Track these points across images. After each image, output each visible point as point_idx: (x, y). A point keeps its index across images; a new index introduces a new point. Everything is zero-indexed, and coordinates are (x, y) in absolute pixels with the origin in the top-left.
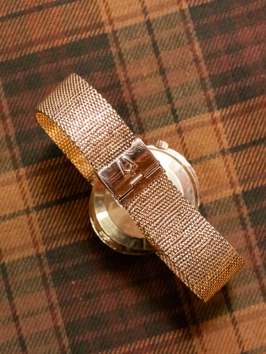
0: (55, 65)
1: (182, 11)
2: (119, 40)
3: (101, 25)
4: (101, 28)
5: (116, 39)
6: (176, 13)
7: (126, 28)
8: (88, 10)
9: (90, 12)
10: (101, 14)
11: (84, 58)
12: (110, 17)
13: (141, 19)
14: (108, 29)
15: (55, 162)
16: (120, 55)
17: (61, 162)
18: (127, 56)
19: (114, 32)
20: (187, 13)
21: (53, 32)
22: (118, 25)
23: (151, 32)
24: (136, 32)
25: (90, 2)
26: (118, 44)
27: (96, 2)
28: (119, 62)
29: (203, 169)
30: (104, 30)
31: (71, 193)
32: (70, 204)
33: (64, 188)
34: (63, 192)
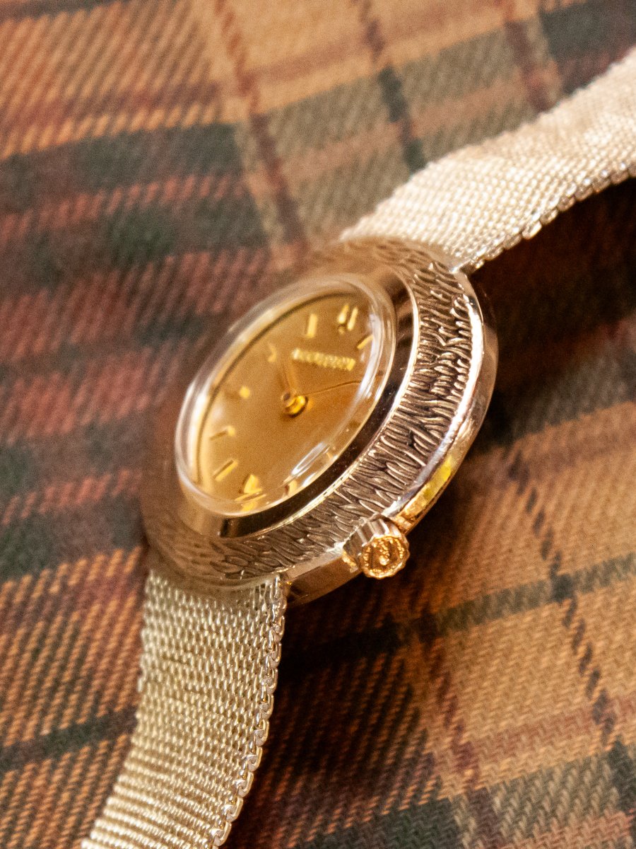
0: (26, 221)
1: (515, 30)
2: (280, 149)
3: (208, 93)
4: (206, 101)
5: (267, 145)
6: (492, 37)
7: (305, 105)
8: (156, 38)
9: (163, 43)
10: (206, 54)
11: (142, 195)
12: (241, 62)
13: (360, 67)
14: (235, 110)
15: (31, 589)
16: (286, 206)
17: (55, 589)
18: (311, 208)
19: (259, 123)
20: (533, 34)
21: (17, 100)
22: (273, 97)
23: (397, 110)
24: (344, 114)
25: (164, 6)
26: (273, 166)
27: (187, 9)
28: (280, 230)
29: (619, 610)
30: (218, 112)
31: (95, 709)
32: (92, 755)
33: (69, 692)
34: (63, 706)
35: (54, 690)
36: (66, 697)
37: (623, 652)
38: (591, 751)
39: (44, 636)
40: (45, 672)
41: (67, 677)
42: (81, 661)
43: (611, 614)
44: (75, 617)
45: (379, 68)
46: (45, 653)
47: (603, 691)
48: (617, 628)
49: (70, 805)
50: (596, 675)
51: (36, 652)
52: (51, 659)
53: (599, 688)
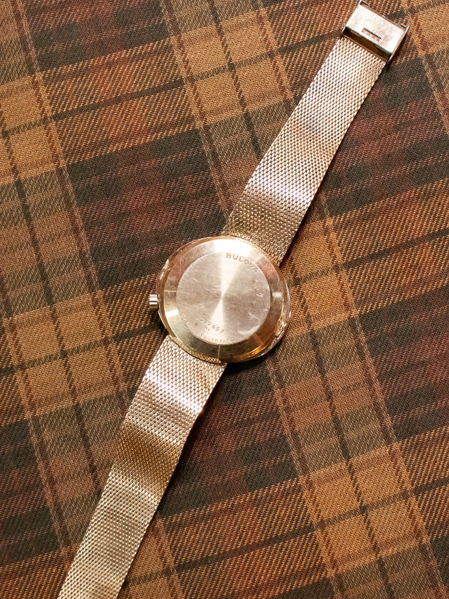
0: (136, 168)
2: (213, 137)
3: (190, 120)
4: (190, 123)
7: (220, 123)
8: (175, 103)
9: (177, 105)
10: (190, 107)
12: (201, 110)
13: (238, 112)
18: (222, 156)
19: (207, 128)
21: (133, 128)
25: (177, 92)
27: (184, 93)
28: (213, 163)
30: (194, 126)
38: (305, 332)
49: (150, 348)
50: (306, 308)
51: (140, 302)
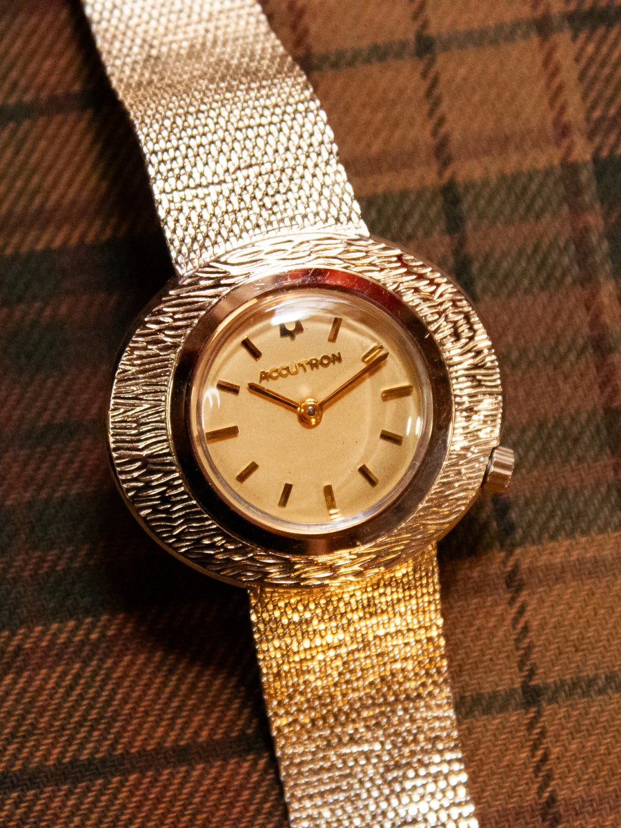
1: (570, 169)
6: (548, 172)
15: (74, 632)
17: (95, 636)
20: (585, 176)
23: (454, 224)
24: (405, 218)
29: (578, 723)
31: (113, 747)
32: (105, 787)
33: (93, 729)
34: (86, 740)
35: (80, 725)
36: (90, 732)
37: (576, 759)
39: (78, 676)
40: (74, 708)
41: (93, 715)
42: (108, 703)
43: (570, 725)
44: (109, 663)
45: (444, 181)
46: (78, 691)
47: (553, 792)
48: (573, 738)
52: (81, 697)
53: (549, 789)
